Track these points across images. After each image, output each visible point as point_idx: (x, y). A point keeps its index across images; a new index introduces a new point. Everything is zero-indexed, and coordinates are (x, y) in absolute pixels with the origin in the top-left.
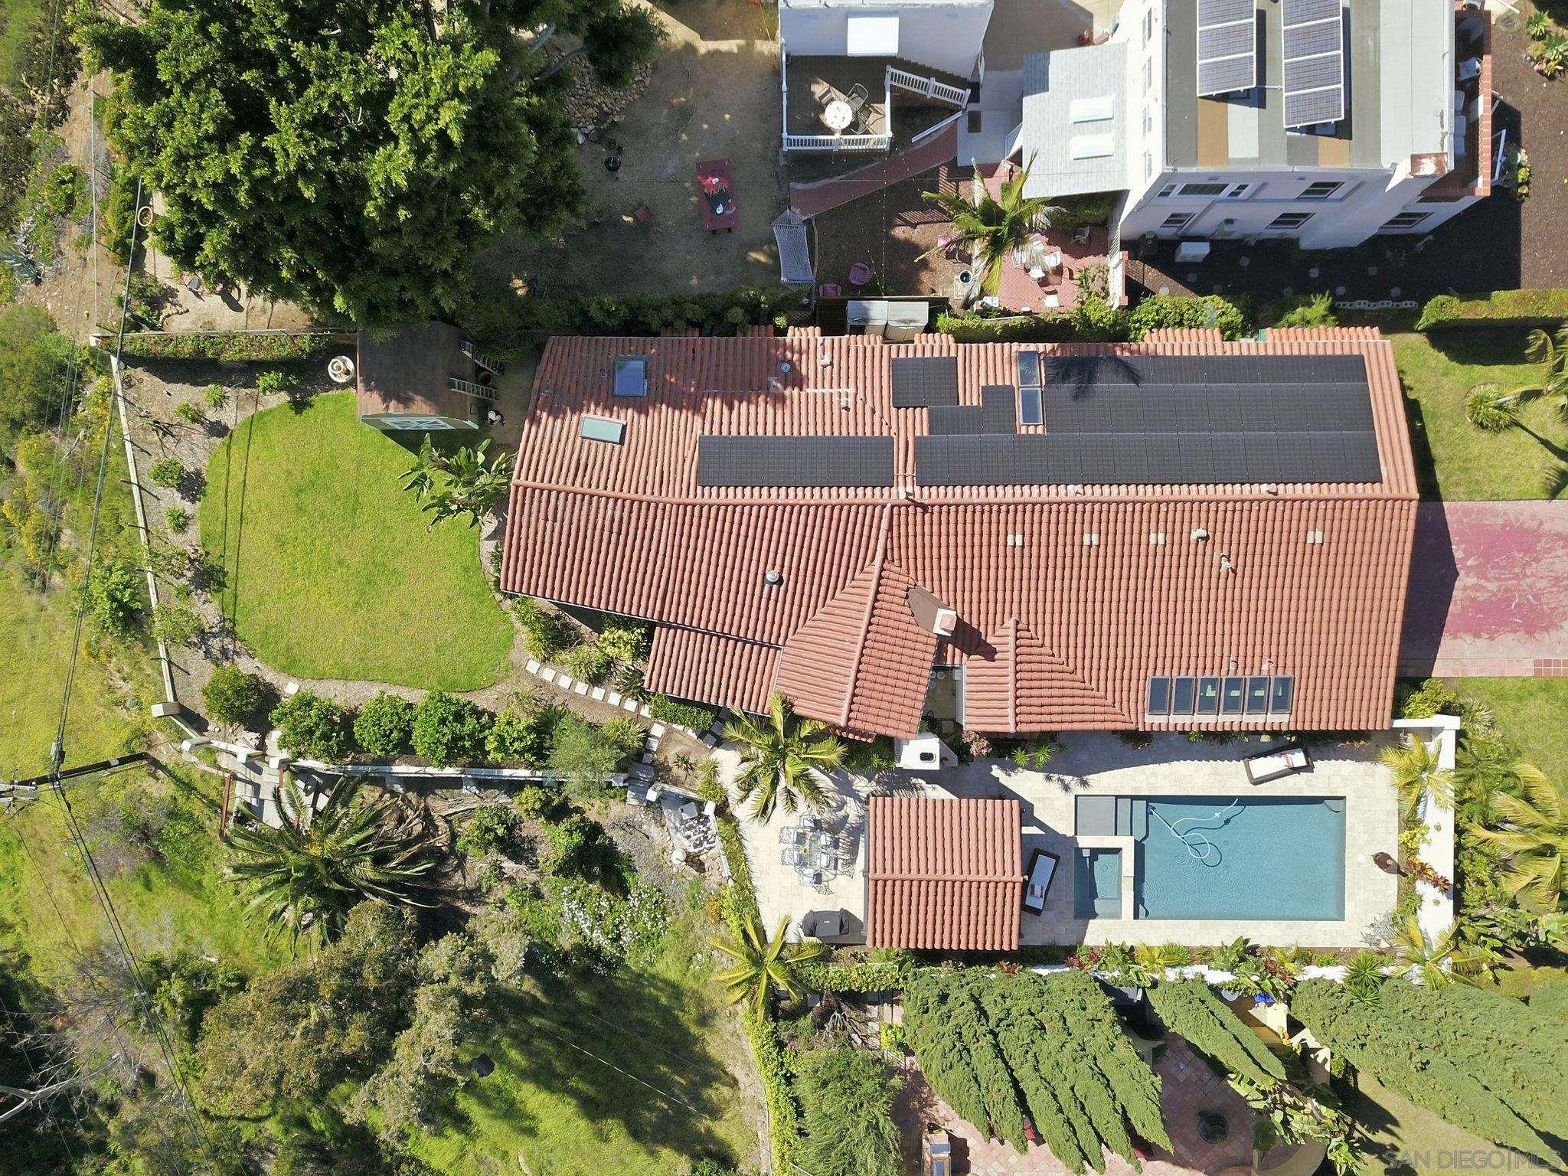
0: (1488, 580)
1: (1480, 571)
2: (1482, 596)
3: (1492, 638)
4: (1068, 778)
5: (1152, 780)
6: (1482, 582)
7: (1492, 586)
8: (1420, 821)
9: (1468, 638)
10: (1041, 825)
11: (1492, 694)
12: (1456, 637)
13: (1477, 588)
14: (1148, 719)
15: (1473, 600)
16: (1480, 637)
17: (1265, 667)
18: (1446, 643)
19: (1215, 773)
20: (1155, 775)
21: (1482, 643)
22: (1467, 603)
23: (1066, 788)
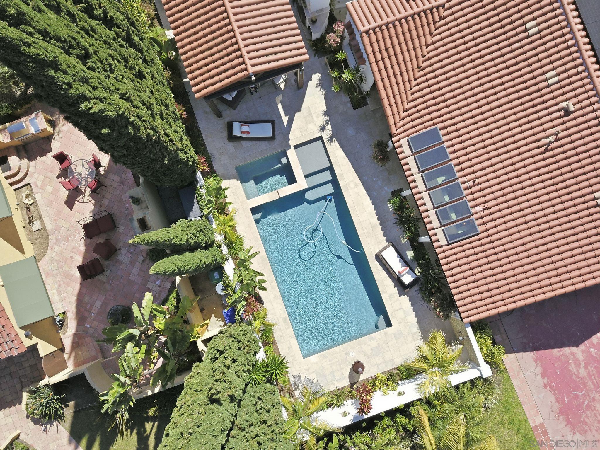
0: (586, 367)
1: (590, 359)
2: (573, 367)
3: (545, 386)
4: (329, 127)
5: (352, 185)
6: (583, 364)
7: (582, 372)
8: (398, 384)
9: (539, 370)
10: (291, 121)
11: (507, 402)
12: (536, 361)
13: (577, 362)
14: (404, 142)
15: (567, 362)
16: (543, 377)
17: (478, 209)
18: (528, 356)
19: (373, 227)
20: (356, 186)
21: (540, 381)
22: (563, 359)
23: (323, 129)
